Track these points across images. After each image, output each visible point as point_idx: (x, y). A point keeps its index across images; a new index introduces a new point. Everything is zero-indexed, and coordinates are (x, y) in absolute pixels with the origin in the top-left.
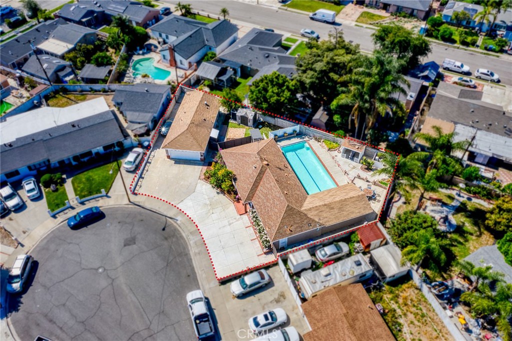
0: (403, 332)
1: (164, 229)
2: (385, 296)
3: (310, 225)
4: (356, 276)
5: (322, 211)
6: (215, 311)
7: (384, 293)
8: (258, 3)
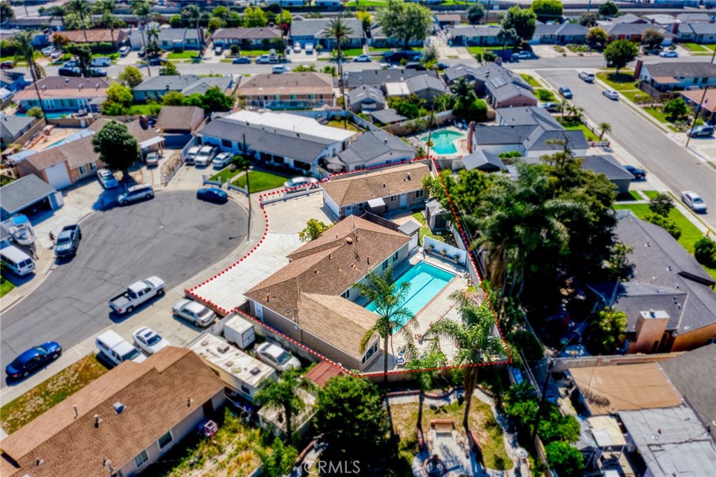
0: (191, 472)
1: (230, 238)
2: (242, 435)
3: (288, 311)
4: (237, 379)
5: (315, 311)
6: (150, 307)
7: (244, 432)
8: (687, 145)
